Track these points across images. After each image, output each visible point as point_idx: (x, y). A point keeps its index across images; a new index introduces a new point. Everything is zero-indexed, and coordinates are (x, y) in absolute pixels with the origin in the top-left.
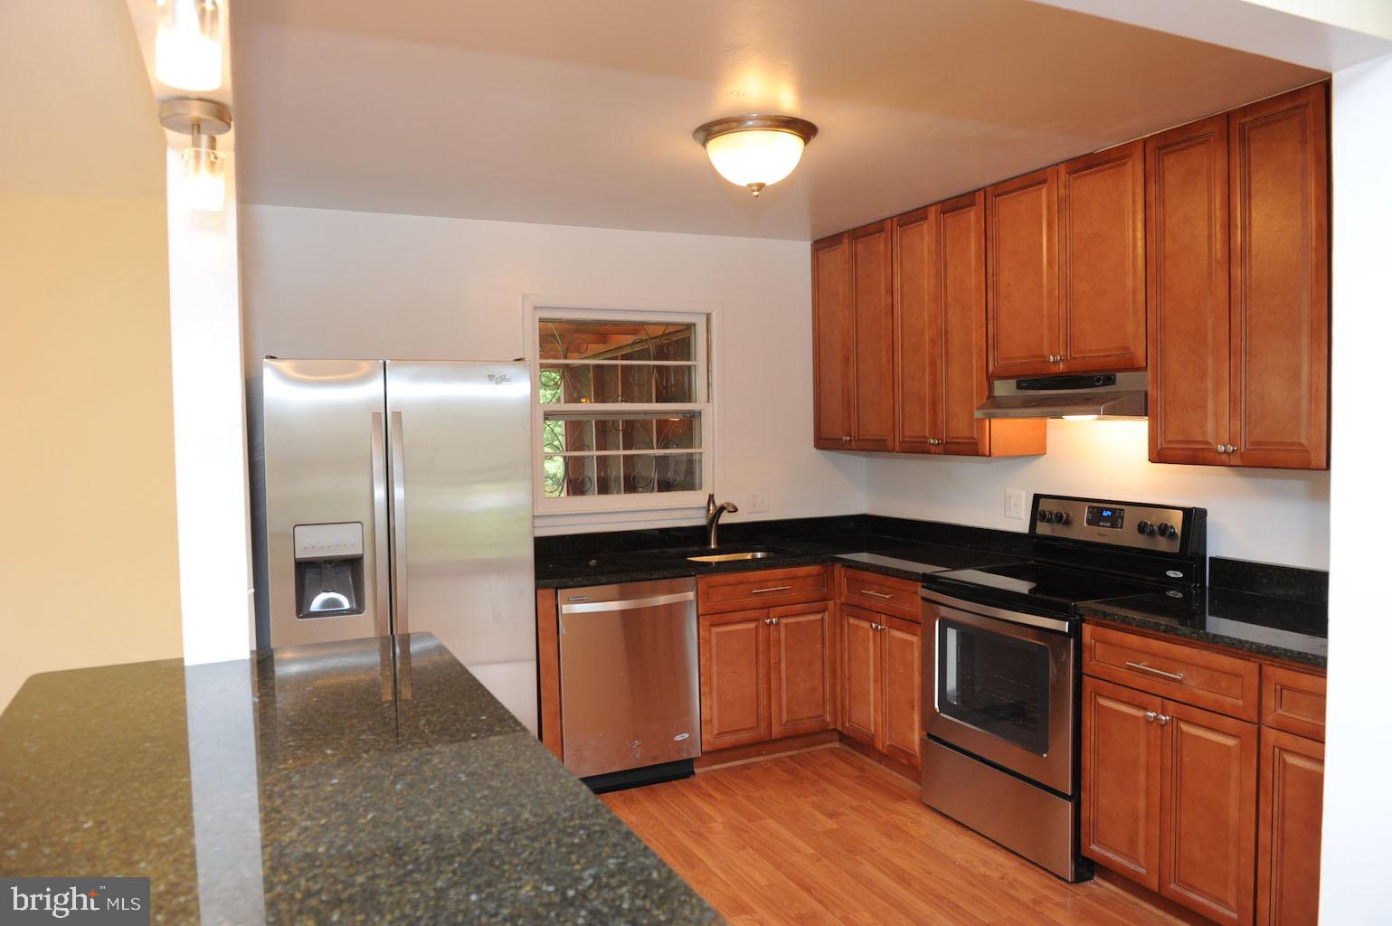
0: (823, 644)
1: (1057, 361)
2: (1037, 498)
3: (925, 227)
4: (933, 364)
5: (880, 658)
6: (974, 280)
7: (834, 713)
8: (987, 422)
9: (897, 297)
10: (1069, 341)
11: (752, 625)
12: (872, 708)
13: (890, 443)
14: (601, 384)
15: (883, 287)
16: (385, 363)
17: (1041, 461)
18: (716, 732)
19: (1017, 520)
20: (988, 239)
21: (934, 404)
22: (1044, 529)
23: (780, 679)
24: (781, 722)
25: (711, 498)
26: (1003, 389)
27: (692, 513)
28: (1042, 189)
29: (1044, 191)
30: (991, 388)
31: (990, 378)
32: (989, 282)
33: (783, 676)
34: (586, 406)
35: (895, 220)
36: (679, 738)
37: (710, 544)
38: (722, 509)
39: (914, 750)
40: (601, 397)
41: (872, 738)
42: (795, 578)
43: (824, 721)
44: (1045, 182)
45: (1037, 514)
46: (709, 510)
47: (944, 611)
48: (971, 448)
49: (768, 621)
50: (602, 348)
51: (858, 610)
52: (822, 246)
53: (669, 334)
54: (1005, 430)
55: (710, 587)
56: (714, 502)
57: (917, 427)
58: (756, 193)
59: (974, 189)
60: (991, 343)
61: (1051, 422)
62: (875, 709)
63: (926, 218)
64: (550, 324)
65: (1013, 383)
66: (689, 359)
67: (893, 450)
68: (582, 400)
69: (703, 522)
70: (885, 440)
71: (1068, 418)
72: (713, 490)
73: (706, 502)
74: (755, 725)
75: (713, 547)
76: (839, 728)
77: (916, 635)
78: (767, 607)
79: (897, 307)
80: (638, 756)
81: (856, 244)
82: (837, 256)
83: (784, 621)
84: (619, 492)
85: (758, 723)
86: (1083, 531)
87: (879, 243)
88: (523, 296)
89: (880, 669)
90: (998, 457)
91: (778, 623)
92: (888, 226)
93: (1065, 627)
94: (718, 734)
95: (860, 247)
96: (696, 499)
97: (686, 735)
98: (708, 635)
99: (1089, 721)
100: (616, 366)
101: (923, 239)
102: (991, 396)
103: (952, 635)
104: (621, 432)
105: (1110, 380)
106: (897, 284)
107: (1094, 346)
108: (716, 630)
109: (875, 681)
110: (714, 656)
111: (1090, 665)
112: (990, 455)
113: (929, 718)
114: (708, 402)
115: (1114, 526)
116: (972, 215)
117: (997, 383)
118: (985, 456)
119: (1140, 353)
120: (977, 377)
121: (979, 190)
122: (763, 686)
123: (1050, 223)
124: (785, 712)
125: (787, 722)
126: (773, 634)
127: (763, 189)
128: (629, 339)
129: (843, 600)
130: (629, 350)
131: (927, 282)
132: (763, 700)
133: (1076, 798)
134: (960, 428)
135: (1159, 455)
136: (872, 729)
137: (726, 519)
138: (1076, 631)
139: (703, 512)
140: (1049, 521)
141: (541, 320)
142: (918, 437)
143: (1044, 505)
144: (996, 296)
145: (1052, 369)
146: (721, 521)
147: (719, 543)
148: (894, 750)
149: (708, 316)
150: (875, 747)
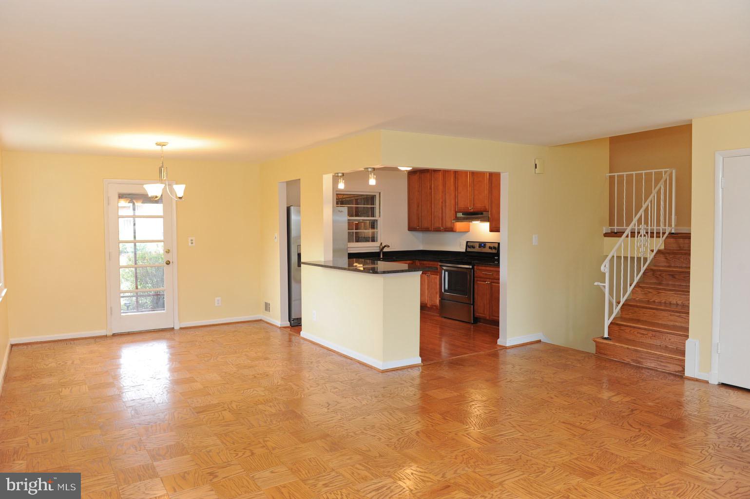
1: (471, 209)
2: (467, 242)
4: (442, 208)
5: (429, 282)
8: (455, 223)
9: (433, 190)
10: (474, 205)
13: (430, 229)
14: (357, 212)
15: (429, 187)
17: (468, 234)
19: (462, 249)
21: (442, 219)
22: (469, 250)
25: (381, 243)
26: (460, 215)
27: (375, 248)
30: (456, 215)
31: (456, 212)
32: (456, 189)
35: (432, 170)
37: (380, 256)
38: (384, 247)
39: (437, 304)
41: (427, 304)
45: (467, 246)
46: (380, 247)
47: (444, 268)
48: (451, 230)
53: (369, 198)
54: (459, 225)
56: (382, 245)
57: (437, 225)
60: (456, 204)
61: (471, 223)
65: (461, 213)
66: (374, 205)
67: (431, 231)
69: (378, 251)
71: (473, 222)
72: (382, 241)
73: (380, 245)
77: (439, 275)
79: (433, 193)
82: (416, 177)
84: (353, 242)
86: (477, 249)
87: (428, 175)
89: (429, 286)
90: (459, 232)
93: (471, 267)
95: (422, 176)
96: (377, 244)
99: (476, 287)
102: (456, 217)
103: (447, 273)
104: (355, 225)
105: (482, 214)
106: (433, 186)
107: (479, 206)
109: (427, 289)
111: (476, 275)
113: (441, 294)
114: (379, 217)
115: (484, 248)
117: (458, 214)
118: (455, 232)
119: (487, 207)
120: (453, 212)
131: (440, 187)
133: (473, 304)
134: (449, 225)
135: (491, 230)
136: (426, 302)
137: (386, 250)
138: (473, 268)
139: (378, 248)
140: (470, 248)
141: (337, 194)
142: (438, 227)
143: (469, 244)
144: (458, 193)
145: (470, 211)
146: (384, 251)
147: (383, 256)
148: (432, 306)
149: (380, 194)
150: (427, 307)
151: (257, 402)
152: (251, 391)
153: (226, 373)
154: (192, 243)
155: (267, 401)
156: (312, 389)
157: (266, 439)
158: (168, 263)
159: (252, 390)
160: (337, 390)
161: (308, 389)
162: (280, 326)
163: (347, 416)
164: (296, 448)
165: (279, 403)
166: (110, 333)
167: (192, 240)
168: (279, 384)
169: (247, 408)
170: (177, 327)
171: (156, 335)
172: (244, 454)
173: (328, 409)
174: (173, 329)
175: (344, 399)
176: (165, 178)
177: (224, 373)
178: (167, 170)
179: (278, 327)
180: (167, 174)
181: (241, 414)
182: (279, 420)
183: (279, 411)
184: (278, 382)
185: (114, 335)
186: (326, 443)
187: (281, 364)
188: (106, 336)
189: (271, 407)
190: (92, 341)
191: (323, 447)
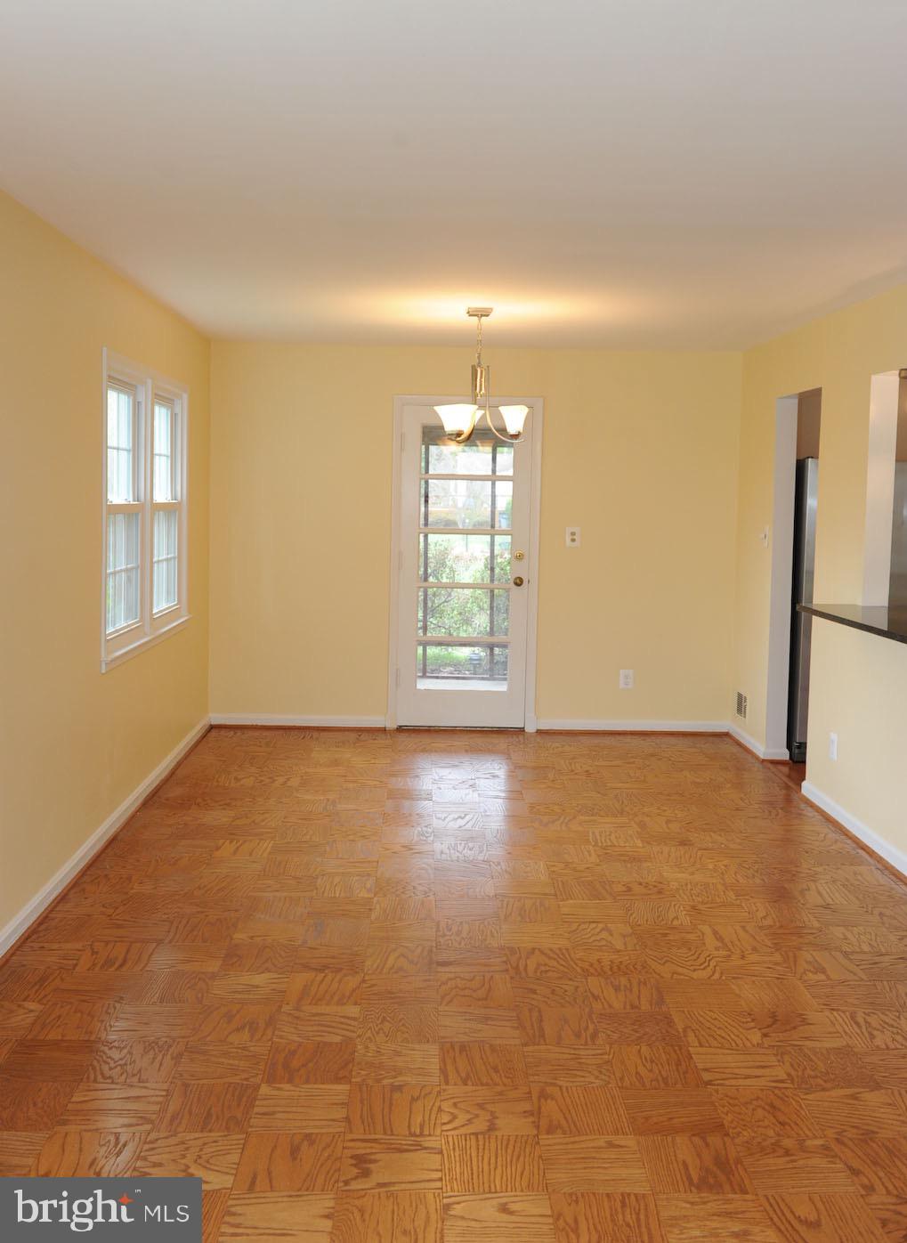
151: (591, 965)
152: (598, 930)
153: (567, 864)
154: (573, 540)
155: (619, 968)
156: (754, 957)
157: (549, 1090)
158: (519, 582)
159: (601, 926)
160: (822, 977)
161: (743, 957)
162: (762, 757)
163: (809, 1072)
164: (611, 1145)
165: (645, 984)
166: (391, 725)
167: (573, 534)
168: (675, 923)
169: (560, 978)
170: (530, 729)
171: (479, 740)
172: (470, 1121)
173: (765, 1035)
174: (522, 730)
175: (827, 1013)
176: (483, 391)
177: (562, 865)
178: (488, 373)
179: (757, 758)
180: (487, 380)
181: (534, 992)
182: (615, 1036)
183: (633, 1007)
184: (677, 918)
185: (400, 729)
186: (699, 1155)
187: (711, 867)
188: (384, 730)
189: (617, 989)
190: (353, 736)
191: (685, 1164)
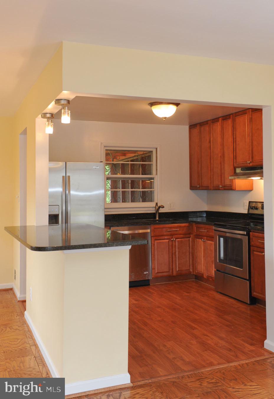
0: (189, 248)
1: (250, 163)
2: (250, 202)
3: (219, 124)
4: (221, 163)
5: (205, 250)
6: (230, 140)
7: (193, 269)
8: (234, 180)
9: (212, 144)
10: (252, 158)
11: (168, 240)
12: (203, 266)
13: (210, 188)
14: (124, 169)
15: (208, 141)
16: (66, 162)
17: (251, 192)
18: (156, 272)
20: (234, 129)
21: (221, 176)
23: (176, 258)
24: (176, 270)
25: (157, 204)
26: (238, 170)
27: (151, 209)
28: (246, 115)
29: (246, 116)
30: (235, 170)
31: (235, 168)
32: (234, 141)
33: (177, 257)
34: (119, 175)
35: (211, 121)
36: (145, 273)
37: (156, 218)
38: (160, 207)
39: (213, 276)
40: (123, 173)
41: (203, 274)
42: (180, 227)
43: (190, 271)
44: (246, 113)
45: (249, 207)
46: (156, 208)
47: (219, 233)
48: (230, 188)
49: (172, 239)
50: (124, 157)
51: (199, 236)
52: (192, 127)
53: (144, 154)
54: (240, 183)
55: (155, 228)
56: (158, 205)
57: (217, 182)
58: (164, 119)
59: (230, 114)
60: (235, 157)
62: (204, 265)
63: (218, 121)
64: (109, 151)
65: (240, 169)
66: (151, 162)
67: (211, 190)
68: (118, 174)
69: (154, 212)
70: (208, 186)
72: (158, 201)
73: (155, 206)
74: (168, 271)
75: (157, 219)
76: (194, 274)
77: (213, 241)
78: (172, 235)
79: (212, 146)
80: (133, 277)
81: (201, 127)
82: (196, 131)
83: (177, 240)
84: (129, 202)
85: (169, 270)
86: (260, 211)
87: (206, 128)
88: (101, 143)
89: (205, 253)
90: (238, 191)
91: (175, 240)
92: (209, 123)
93: (245, 233)
94: (157, 273)
95: (202, 128)
96: (153, 204)
97: (147, 272)
98: (154, 242)
99: (252, 258)
100: (129, 164)
101: (218, 127)
102: (235, 173)
103: (222, 239)
104: (130, 184)
105: (262, 168)
106: (212, 139)
107: (258, 159)
108: (156, 241)
109: (204, 257)
110: (156, 249)
111: (252, 243)
112: (235, 190)
113: (217, 265)
114: (156, 175)
116: (230, 121)
117: (237, 169)
118: (233, 190)
120: (232, 167)
121: (231, 114)
122: (170, 259)
123: (248, 125)
124: (177, 267)
125: (178, 271)
126: (174, 243)
127: (166, 118)
128: (133, 155)
129: (195, 234)
130: (132, 159)
131: (219, 140)
132: (171, 264)
133: (250, 280)
134: (227, 183)
136: (203, 272)
137: (162, 211)
138: (248, 235)
139: (154, 209)
140: (253, 209)
141: (106, 150)
142: (217, 185)
143: (251, 204)
144: (236, 144)
145: (249, 165)
146: (160, 212)
147: (159, 218)
148: (208, 277)
149: (156, 149)
150: (203, 277)
